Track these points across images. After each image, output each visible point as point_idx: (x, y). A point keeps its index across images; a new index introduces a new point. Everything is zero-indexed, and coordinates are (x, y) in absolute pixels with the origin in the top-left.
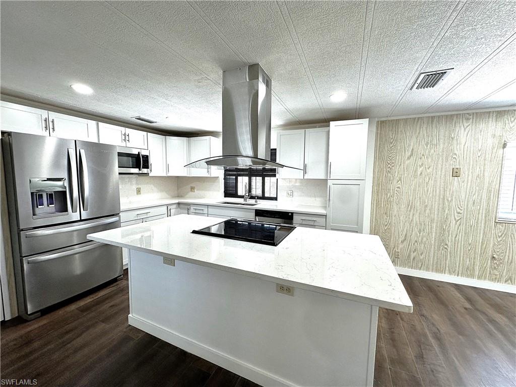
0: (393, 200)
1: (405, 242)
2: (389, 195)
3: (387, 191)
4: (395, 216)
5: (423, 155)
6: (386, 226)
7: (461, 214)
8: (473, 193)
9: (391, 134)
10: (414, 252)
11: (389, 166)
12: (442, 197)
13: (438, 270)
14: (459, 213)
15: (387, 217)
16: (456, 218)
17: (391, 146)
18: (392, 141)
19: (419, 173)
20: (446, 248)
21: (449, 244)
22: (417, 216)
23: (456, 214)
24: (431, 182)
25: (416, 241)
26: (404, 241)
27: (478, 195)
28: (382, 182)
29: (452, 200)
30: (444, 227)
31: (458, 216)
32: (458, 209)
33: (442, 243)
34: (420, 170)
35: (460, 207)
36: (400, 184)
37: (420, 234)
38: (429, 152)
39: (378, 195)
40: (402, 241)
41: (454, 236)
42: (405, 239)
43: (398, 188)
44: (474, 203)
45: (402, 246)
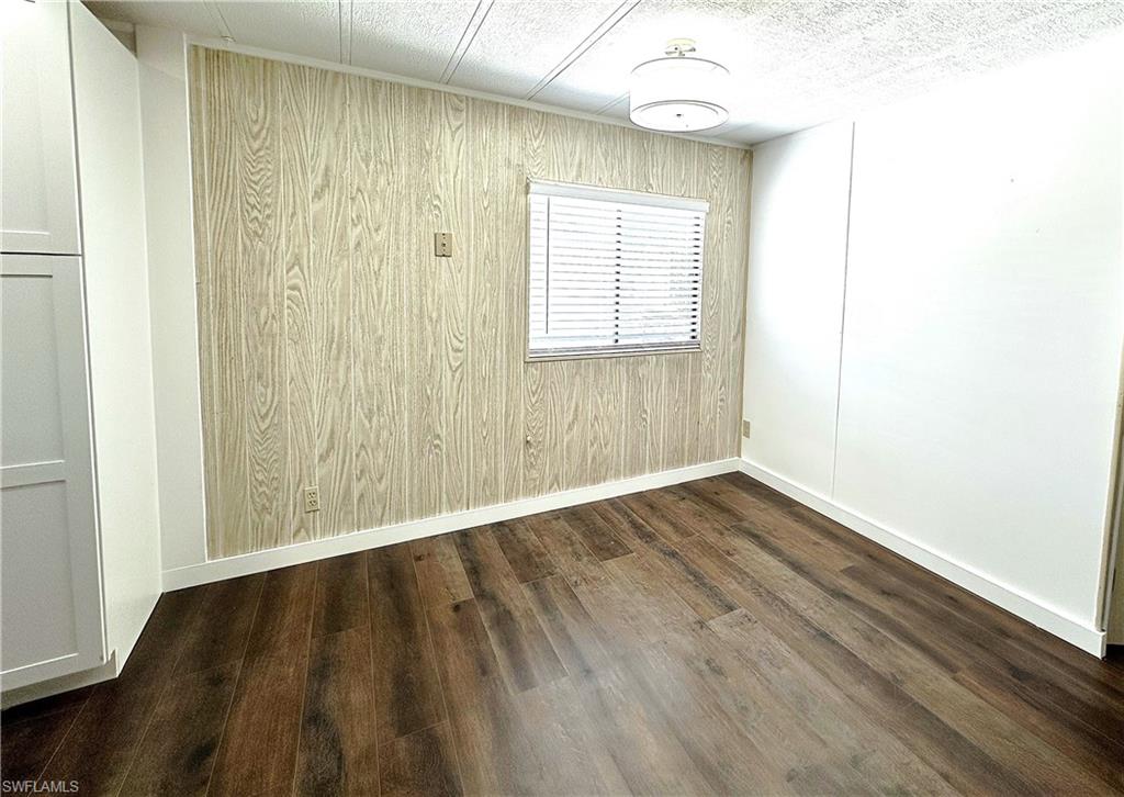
0: (281, 328)
1: (332, 458)
2: (264, 311)
3: (257, 299)
4: (292, 379)
5: (359, 190)
6: (263, 418)
7: (461, 351)
8: (482, 297)
9: (249, 103)
10: (359, 479)
11: (255, 213)
12: (415, 311)
13: (426, 509)
14: (457, 350)
15: (266, 387)
16: (453, 364)
17: (256, 146)
18: (256, 129)
19: (352, 245)
20: (437, 446)
21: (444, 435)
22: (356, 372)
23: (451, 353)
24: (387, 272)
25: (362, 446)
26: (328, 452)
27: (491, 302)
28: (233, 270)
29: (439, 316)
30: (429, 392)
31: (456, 359)
32: (454, 340)
33: (427, 436)
34: (353, 234)
35: (457, 334)
36: (298, 277)
37: (370, 422)
38: (375, 183)
39: (222, 315)
40: (321, 456)
41: (452, 411)
42: (331, 447)
43: (293, 288)
44: (484, 322)
45: (324, 471)
